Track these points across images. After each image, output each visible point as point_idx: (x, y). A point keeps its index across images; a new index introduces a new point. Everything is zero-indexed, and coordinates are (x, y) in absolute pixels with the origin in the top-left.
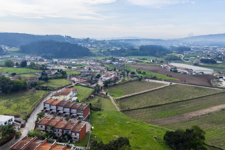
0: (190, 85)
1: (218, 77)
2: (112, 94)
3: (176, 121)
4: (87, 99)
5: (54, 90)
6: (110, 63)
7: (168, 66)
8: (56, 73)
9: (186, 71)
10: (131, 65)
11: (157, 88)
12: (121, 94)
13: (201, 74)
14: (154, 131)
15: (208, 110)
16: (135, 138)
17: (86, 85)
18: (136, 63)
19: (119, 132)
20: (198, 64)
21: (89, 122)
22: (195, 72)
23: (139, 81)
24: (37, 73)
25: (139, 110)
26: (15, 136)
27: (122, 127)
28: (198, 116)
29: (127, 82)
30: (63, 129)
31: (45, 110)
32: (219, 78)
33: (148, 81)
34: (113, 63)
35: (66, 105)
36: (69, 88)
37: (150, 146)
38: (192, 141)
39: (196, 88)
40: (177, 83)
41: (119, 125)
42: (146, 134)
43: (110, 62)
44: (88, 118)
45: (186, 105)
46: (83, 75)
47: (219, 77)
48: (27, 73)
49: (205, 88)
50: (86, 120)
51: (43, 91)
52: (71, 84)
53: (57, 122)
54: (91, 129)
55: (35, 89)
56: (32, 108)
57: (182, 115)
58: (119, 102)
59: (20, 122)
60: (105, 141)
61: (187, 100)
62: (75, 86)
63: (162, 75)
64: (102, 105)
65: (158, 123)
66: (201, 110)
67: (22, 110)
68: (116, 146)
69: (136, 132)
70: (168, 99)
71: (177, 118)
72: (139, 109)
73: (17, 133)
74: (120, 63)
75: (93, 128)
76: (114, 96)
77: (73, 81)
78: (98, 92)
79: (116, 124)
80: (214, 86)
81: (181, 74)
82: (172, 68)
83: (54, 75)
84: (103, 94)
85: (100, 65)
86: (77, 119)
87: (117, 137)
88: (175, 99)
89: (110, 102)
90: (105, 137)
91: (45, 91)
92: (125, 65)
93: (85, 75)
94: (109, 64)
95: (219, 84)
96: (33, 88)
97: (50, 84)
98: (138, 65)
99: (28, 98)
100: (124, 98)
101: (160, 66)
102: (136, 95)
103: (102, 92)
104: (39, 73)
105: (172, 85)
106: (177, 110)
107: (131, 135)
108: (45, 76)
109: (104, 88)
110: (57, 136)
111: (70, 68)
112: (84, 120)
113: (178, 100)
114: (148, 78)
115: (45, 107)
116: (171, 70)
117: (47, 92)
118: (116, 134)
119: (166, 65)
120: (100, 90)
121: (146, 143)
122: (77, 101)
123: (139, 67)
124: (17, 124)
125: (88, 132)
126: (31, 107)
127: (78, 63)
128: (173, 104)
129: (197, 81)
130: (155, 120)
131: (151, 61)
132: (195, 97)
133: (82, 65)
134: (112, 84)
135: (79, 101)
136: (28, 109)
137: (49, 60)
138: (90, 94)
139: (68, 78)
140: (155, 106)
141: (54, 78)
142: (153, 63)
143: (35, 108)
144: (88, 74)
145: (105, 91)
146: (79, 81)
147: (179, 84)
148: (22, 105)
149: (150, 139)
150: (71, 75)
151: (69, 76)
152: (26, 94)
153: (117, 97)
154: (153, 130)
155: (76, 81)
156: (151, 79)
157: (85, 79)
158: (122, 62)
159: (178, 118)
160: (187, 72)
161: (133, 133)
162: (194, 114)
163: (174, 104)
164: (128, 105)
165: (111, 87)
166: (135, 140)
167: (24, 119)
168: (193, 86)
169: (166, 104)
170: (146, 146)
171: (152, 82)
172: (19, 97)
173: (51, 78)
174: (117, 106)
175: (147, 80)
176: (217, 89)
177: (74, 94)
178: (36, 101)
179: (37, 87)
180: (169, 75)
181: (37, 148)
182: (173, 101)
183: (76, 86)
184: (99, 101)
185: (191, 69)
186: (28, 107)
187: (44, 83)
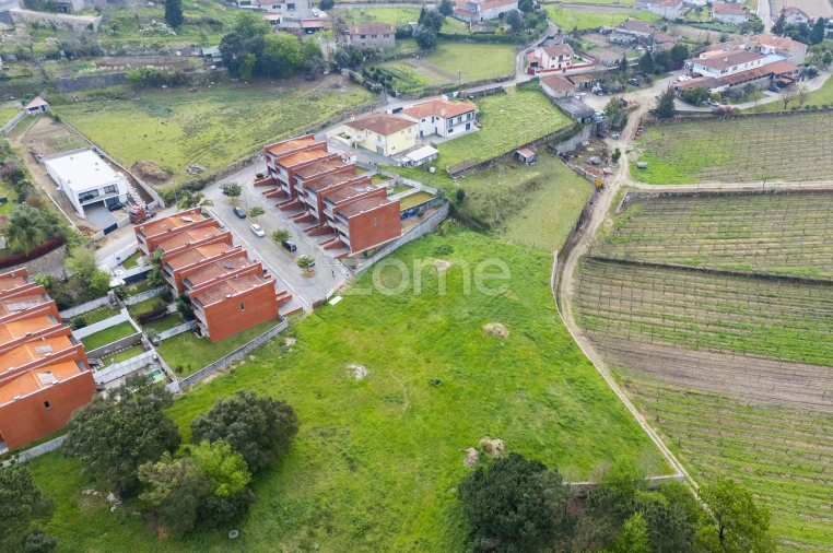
2: (644, 164)
5: (405, 95)
12: (695, 170)
17: (559, 96)
19: (394, 358)
27: (434, 342)
29: (808, 111)
31: (269, 177)
44: (364, 254)
46: (619, 39)
52: (509, 79)
54: (325, 303)
55: (347, 77)
56: (241, 157)
60: (298, 372)
62: (512, 91)
65: (679, 376)
67: (208, 156)
75: (335, 301)
76: (644, 176)
77: (535, 64)
79: (436, 317)
83: (488, 23)
84: (605, 151)
87: (359, 376)
93: (625, 39)
96: (345, 71)
97: (424, 65)
103: (616, 138)
107: (418, 391)
108: (421, 27)
109: (644, 123)
112: (350, 255)
115: (268, 164)
118: (369, 362)
122: (426, 167)
125: (299, 310)
126: (246, 150)
134: (710, 109)
135: (428, 169)
138: (521, 143)
141: (471, 38)
143: (254, 157)
144: (642, 37)
145: (636, 137)
146: (558, 69)
152: (299, 92)
153: (653, 183)
155: (543, 67)
157: (596, 63)
161: (436, 382)
164: (663, 235)
167: (165, 193)
174: (601, 229)
177: (459, 130)
183: (519, 90)
187: (409, 56)
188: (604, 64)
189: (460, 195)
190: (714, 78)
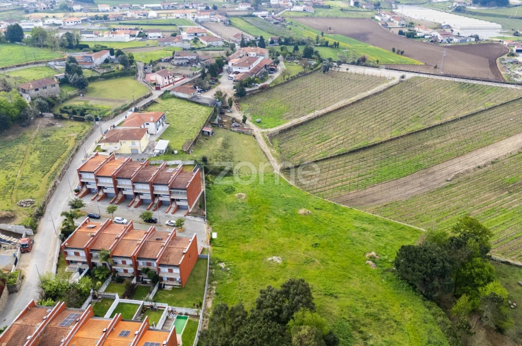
0: (448, 79)
1: (514, 50)
2: (258, 120)
3: (416, 189)
4: (195, 141)
5: (105, 118)
6: (246, 13)
7: (393, 17)
8: (107, 61)
9: (436, 33)
10: (302, 17)
11: (369, 93)
12: (280, 116)
13: (473, 39)
14: (367, 234)
15: (490, 153)
16: (322, 261)
17: (190, 97)
18: (312, 10)
19: (282, 245)
20: (464, 7)
21: (203, 216)
22: (458, 36)
23: (324, 72)
24: (55, 61)
25: (326, 163)
26: (6, 288)
27: (289, 230)
28: (468, 171)
29: (294, 78)
30: (136, 259)
31: (84, 190)
32: (517, 54)
33: (346, 71)
34: (254, 13)
35: (138, 176)
36: (145, 107)
37: (361, 287)
38: (465, 269)
39: (462, 86)
40: (417, 75)
41: (280, 220)
42: (349, 248)
43: (249, 9)
44: (200, 206)
45: (438, 141)
46: (181, 62)
47: (517, 51)
48: (27, 64)
49: (484, 86)
50: (195, 211)
51: (76, 124)
52: (150, 95)
53: (118, 238)
54: (211, 240)
55: (52, 117)
56: (48, 184)
57: (430, 171)
58: (276, 142)
59: (18, 236)
60: (248, 276)
61: (441, 124)
62: (160, 101)
63: (380, 49)
64: (236, 154)
65: (374, 201)
66: (474, 153)
67: (21, 192)
68: (277, 311)
69: (325, 240)
70: (395, 124)
71: (419, 181)
72: (327, 159)
73: (11, 280)
74: (273, 14)
75: (215, 235)
76: (264, 125)
77: (155, 84)
78: (222, 113)
79: (273, 219)
80: (506, 79)
81: (424, 41)
82: (403, 25)
83: (101, 67)
84: (234, 120)
85: (222, 21)
86: (172, 211)
87: (279, 261)
88: (413, 124)
89: (253, 146)
90: (246, 264)
91: (82, 123)
92: (287, 19)
93: (184, 61)
94: (246, 16)
95: (517, 72)
96: (46, 114)
97: (92, 99)
98: (319, 17)
99: (36, 149)
100: (289, 129)
101: (373, 18)
102: (318, 117)
103: (231, 112)
104: (59, 60)
105: (404, 79)
106: (418, 157)
107: (314, 253)
108: (76, 75)
109: (236, 101)
110: (121, 275)
111: (143, 36)
112: (190, 211)
113: (420, 126)
114: (345, 63)
115: (82, 180)
116: (401, 33)
117: (88, 127)
118: (274, 253)
119: (388, 17)
120: (227, 108)
121: (350, 278)
122: (169, 152)
123: (322, 23)
124: (9, 242)
125: (204, 249)
126: (45, 180)
127: (163, 17)
128: (409, 137)
129: (463, 65)
130: (367, 191)
131: (352, 4)
132: (460, 115)
133: (175, 25)
134: (256, 88)
135: (173, 153)
136: (35, 188)
137: (87, 6)
138: (202, 125)
139: (140, 72)
140: (364, 149)
141: (101, 77)
142: (356, 9)
143: (56, 182)
144: (192, 59)
145: (239, 109)
146: (170, 84)
147: (421, 75)
148: (19, 176)
149: (359, 264)
150: (148, 62)
151: (141, 65)
152: (28, 135)
153: (271, 128)
154: (365, 230)
155: (161, 84)
156: (353, 63)
157: (184, 77)
158: (279, 9)
159: (422, 180)
160: (440, 38)
161: (316, 245)
162: (458, 166)
163: (409, 139)
164: (301, 149)
165: (254, 94)
166: (322, 267)
167: (28, 225)
168: (456, 80)
169: (392, 140)
170: (351, 286)
171: (356, 74)
172: (10, 147)
173: (92, 79)
174: (274, 156)
175: (343, 68)
176: (513, 86)
177: (161, 128)
178: (59, 161)
179: (57, 111)
180: (396, 50)
181: (66, 342)
182: (409, 130)
183: (163, 99)
184: (225, 145)
185: (448, 26)
186: (38, 183)
187: (75, 96)
188: (188, 76)
189: (204, 160)
190: (247, 72)
